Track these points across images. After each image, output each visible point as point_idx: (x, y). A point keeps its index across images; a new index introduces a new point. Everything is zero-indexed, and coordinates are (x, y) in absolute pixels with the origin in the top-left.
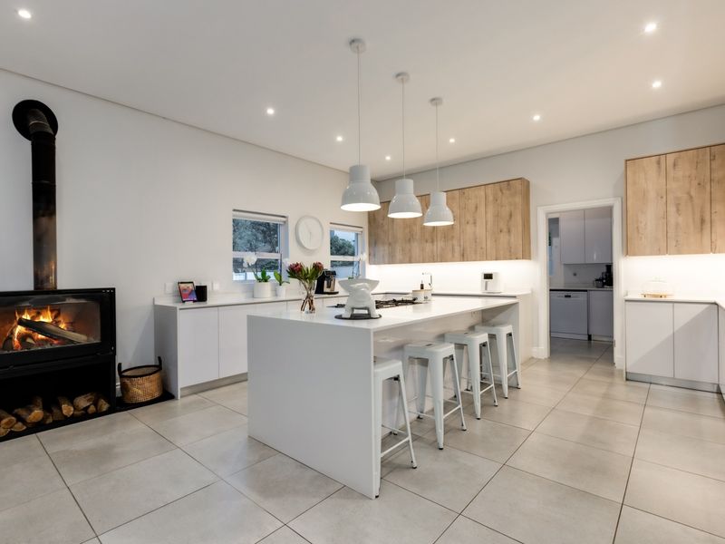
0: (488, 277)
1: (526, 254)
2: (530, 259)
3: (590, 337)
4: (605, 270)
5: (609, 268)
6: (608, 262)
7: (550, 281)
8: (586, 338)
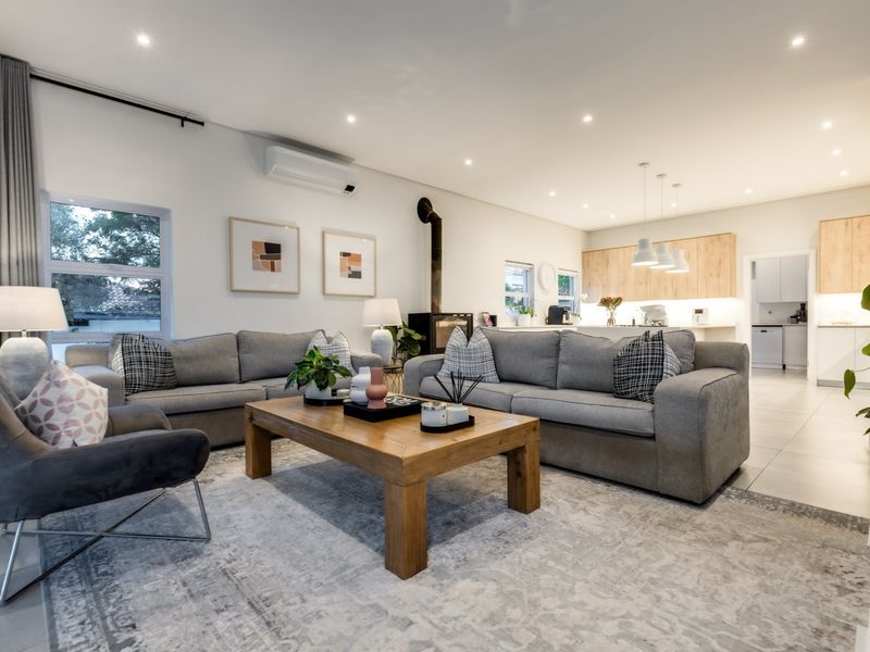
0: (699, 312)
1: (732, 293)
2: (735, 296)
3: (784, 367)
4: (799, 308)
5: (803, 306)
6: (803, 300)
7: (753, 316)
8: (781, 367)
